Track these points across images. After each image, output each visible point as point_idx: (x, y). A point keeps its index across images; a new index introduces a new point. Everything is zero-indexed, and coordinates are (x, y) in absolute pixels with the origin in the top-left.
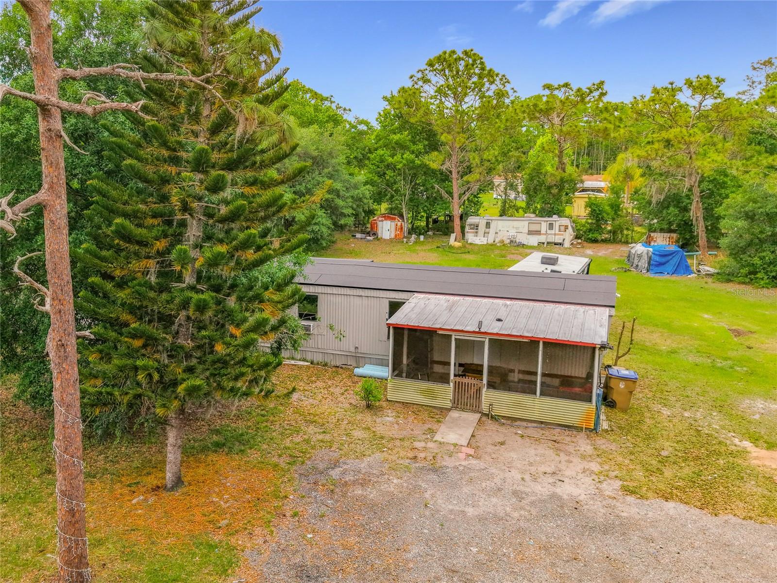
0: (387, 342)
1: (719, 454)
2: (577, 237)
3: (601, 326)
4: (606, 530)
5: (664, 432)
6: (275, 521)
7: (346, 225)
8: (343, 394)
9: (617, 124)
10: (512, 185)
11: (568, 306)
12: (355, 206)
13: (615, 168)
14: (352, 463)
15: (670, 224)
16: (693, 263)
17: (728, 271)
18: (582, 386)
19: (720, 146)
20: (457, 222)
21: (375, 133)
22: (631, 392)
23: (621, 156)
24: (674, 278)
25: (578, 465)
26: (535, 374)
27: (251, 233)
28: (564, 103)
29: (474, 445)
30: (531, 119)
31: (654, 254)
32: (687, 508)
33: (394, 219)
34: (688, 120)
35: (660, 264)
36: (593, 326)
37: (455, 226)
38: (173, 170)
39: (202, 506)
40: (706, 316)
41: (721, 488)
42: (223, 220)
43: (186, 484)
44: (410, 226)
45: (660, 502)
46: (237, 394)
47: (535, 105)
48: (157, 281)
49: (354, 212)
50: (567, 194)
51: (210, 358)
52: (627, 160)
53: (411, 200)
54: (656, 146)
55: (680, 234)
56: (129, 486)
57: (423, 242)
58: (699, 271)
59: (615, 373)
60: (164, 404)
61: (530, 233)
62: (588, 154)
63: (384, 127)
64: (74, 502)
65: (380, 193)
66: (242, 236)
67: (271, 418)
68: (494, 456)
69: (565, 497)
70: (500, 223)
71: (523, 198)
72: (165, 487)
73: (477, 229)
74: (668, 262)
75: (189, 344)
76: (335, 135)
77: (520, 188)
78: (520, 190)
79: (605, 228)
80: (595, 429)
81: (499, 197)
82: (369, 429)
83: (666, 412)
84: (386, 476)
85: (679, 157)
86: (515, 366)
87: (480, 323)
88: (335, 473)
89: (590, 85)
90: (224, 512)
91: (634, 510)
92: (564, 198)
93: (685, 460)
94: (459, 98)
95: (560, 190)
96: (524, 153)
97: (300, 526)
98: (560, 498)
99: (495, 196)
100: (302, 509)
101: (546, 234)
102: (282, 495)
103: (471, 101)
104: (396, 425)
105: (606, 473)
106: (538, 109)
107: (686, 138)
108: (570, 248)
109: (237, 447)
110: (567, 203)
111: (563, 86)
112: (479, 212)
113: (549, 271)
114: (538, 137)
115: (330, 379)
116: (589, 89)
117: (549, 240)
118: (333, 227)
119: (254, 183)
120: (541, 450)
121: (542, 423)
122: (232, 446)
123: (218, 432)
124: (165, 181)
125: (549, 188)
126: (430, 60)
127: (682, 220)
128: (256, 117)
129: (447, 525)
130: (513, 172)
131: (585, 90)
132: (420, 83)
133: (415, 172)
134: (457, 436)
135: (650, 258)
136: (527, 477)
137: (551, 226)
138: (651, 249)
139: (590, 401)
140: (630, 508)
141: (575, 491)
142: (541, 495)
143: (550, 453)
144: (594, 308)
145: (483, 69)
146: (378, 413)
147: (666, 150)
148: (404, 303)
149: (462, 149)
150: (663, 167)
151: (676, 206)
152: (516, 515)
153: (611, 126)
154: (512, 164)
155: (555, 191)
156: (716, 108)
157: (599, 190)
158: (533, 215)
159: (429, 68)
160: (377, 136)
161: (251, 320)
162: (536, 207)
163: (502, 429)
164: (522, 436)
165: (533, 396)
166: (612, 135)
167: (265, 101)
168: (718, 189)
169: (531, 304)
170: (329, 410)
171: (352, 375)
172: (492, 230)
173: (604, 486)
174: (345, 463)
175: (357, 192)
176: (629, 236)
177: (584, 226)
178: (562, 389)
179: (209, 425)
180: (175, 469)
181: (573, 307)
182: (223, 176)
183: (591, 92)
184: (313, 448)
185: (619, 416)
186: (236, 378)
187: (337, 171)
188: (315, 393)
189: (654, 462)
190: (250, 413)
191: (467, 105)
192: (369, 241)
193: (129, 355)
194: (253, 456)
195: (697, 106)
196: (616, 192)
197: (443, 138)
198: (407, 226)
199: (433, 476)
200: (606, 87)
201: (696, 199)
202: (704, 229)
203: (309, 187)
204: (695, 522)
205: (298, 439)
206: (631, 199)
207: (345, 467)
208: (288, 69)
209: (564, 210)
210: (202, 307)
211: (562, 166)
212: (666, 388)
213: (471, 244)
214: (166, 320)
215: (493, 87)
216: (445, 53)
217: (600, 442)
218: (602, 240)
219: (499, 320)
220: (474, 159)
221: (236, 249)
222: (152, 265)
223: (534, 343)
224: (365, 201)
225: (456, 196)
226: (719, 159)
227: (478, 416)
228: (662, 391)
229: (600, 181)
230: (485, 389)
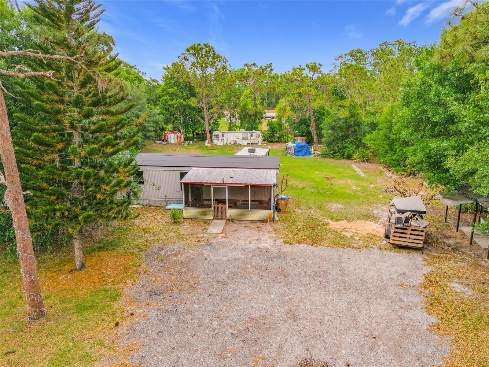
0: (181, 192)
1: (319, 225)
2: (264, 140)
3: (273, 177)
4: (278, 257)
5: (299, 219)
6: (137, 276)
7: (151, 136)
8: (161, 218)
9: (279, 85)
10: (233, 115)
11: (260, 170)
12: (155, 126)
13: (278, 106)
14: (170, 247)
15: (303, 132)
16: (312, 150)
17: (325, 153)
18: (267, 203)
19: (321, 96)
20: (208, 134)
21: (161, 87)
22: (287, 205)
23: (281, 100)
24: (305, 157)
25: (267, 235)
26: (248, 201)
27: (110, 138)
28: (255, 73)
29: (224, 233)
30: (240, 81)
31: (296, 147)
32: (307, 245)
33: (176, 133)
34: (308, 83)
35: (299, 151)
36: (270, 178)
37: (207, 136)
38: (62, 107)
39: (98, 275)
40: (316, 173)
41: (319, 237)
42: (93, 132)
43: (87, 267)
44: (185, 136)
45: (298, 245)
46: (110, 218)
47: (241, 74)
48: (60, 165)
49: (155, 129)
50: (259, 119)
51: (95, 202)
52: (283, 102)
53: (184, 123)
54: (295, 96)
55: (307, 137)
56: (55, 272)
57: (192, 144)
58: (314, 154)
59: (280, 197)
60: (73, 227)
61: (243, 139)
62: (268, 99)
63: (166, 84)
64: (33, 277)
65: (167, 119)
66: (104, 140)
67: (126, 233)
68: (233, 236)
69: (262, 248)
70: (229, 134)
71: (238, 122)
72: (76, 270)
73: (218, 137)
74: (302, 150)
75: (81, 197)
76: (140, 87)
77: (237, 116)
78: (237, 117)
79: (276, 136)
80: (273, 221)
81: (227, 121)
82: (176, 232)
83: (300, 212)
84: (187, 250)
85: (305, 101)
86: (240, 198)
87: (224, 179)
88: (162, 253)
89: (266, 65)
90: (109, 276)
91: (288, 249)
92: (257, 122)
93: (306, 229)
94: (204, 69)
95: (255, 117)
96: (238, 99)
97: (149, 276)
98: (260, 248)
99: (225, 121)
100: (148, 269)
101: (250, 139)
102: (138, 265)
103: (211, 71)
104: (189, 229)
105: (277, 237)
106: (243, 76)
107: (307, 92)
108: (261, 146)
109: (110, 247)
110: (259, 124)
111: (253, 65)
112: (219, 129)
113: (252, 155)
114: (244, 90)
115: (154, 212)
116: (265, 67)
117: (252, 142)
118: (144, 137)
119: (107, 113)
120: (252, 231)
121: (252, 221)
122: (107, 247)
123: (99, 242)
124: (58, 112)
125: (251, 116)
126: (187, 48)
127: (307, 131)
128: (107, 79)
129: (215, 265)
130: (233, 108)
131: (263, 67)
132: (183, 60)
133: (184, 108)
134: (217, 230)
135: (295, 149)
136: (247, 242)
137: (252, 135)
138: (295, 145)
139: (271, 209)
140: (287, 248)
141: (266, 245)
142: (253, 248)
143: (256, 232)
144: (271, 170)
145: (214, 54)
146: (180, 225)
147: (299, 98)
148: (187, 173)
149: (208, 96)
150: (299, 106)
151: (305, 124)
152: (243, 257)
153: (276, 86)
154: (232, 105)
155: (253, 118)
156: (319, 78)
157: (273, 117)
158: (244, 130)
159: (187, 53)
160: (162, 89)
161: (114, 182)
162: (245, 126)
163: (236, 225)
164: (244, 227)
165: (248, 210)
166: (277, 90)
167: (109, 70)
168: (321, 116)
169: (245, 170)
170: (156, 226)
171: (165, 209)
172: (225, 138)
173: (277, 241)
174: (166, 248)
175: (155, 118)
176: (287, 139)
177: (267, 135)
178: (259, 205)
179: (93, 240)
180: (80, 260)
181: (262, 170)
182: (92, 110)
183: (266, 68)
184: (150, 243)
185: (282, 215)
186: (109, 210)
187: (143, 107)
188: (147, 219)
189: (295, 231)
190: (114, 232)
191: (208, 73)
192: (163, 144)
193: (49, 204)
194: (120, 251)
195: (312, 77)
196: (280, 118)
197: (197, 90)
198: (183, 137)
199: (208, 247)
200: (273, 66)
201: (312, 120)
202: (316, 134)
203: (128, 116)
204: (310, 250)
205: (142, 240)
206: (287, 122)
207: (167, 249)
208: (118, 54)
209: (258, 127)
210: (87, 176)
211: (255, 105)
212: (300, 203)
213: (216, 145)
214: (68, 185)
215: (220, 63)
216: (195, 45)
217: (275, 226)
218: (275, 141)
219: (231, 177)
220: (213, 101)
221: (102, 146)
222: (56, 157)
223: (247, 186)
224: (160, 123)
225: (206, 120)
226: (321, 102)
227: (225, 221)
228: (299, 204)
229: (273, 113)
230: (227, 209)
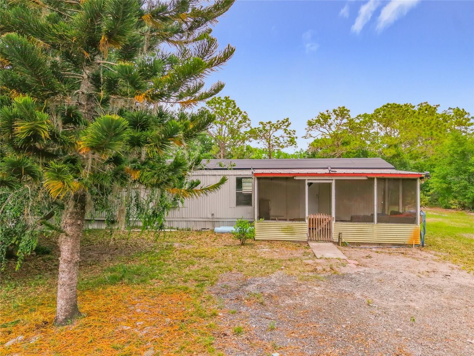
25: (440, 265)
39: (110, 338)
43: (84, 314)
56: (4, 326)
68: (374, 264)
80: (422, 245)
82: (254, 257)
104: (275, 253)
109: (136, 278)
115: (197, 236)
123: (112, 271)
134: (333, 254)
146: (254, 247)
163: (358, 250)
164: (377, 252)
165: (371, 224)
171: (213, 233)
179: (102, 267)
184: (215, 273)
194: (158, 285)
217: (429, 254)
223: (370, 179)
227: (330, 245)
230: (334, 222)
